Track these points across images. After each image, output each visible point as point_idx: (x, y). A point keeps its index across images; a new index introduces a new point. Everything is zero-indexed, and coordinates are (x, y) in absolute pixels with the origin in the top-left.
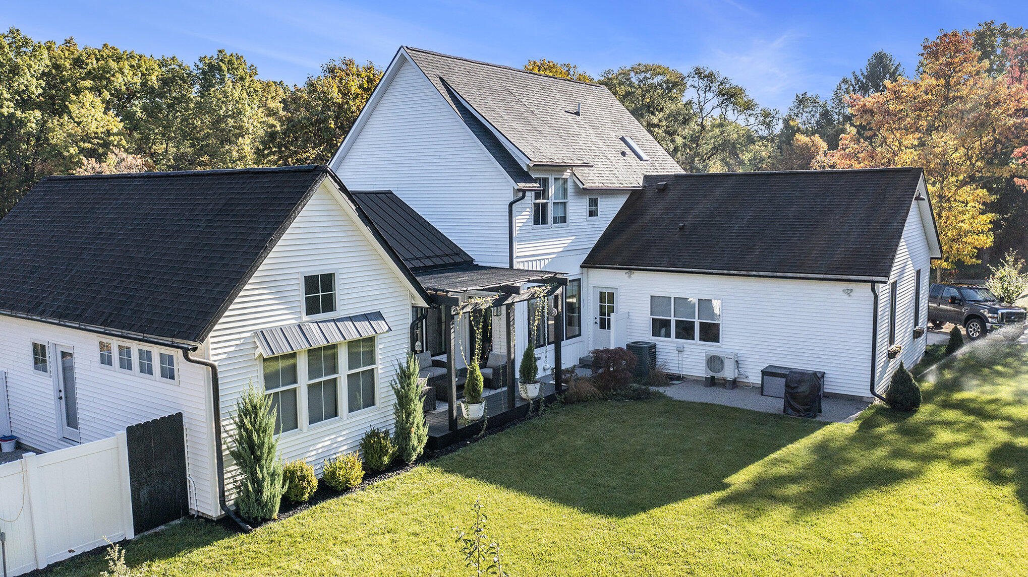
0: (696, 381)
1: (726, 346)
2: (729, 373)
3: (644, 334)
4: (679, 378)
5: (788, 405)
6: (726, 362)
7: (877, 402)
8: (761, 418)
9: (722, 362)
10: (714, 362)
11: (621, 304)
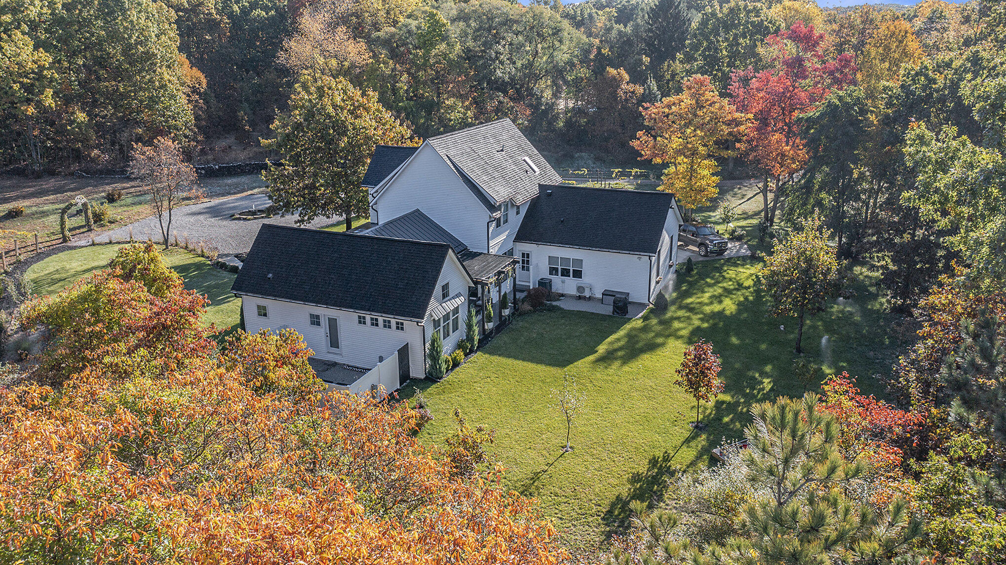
0: (571, 297)
1: (586, 279)
2: (587, 294)
3: (545, 274)
4: (563, 295)
5: (614, 311)
6: (586, 289)
7: (651, 306)
8: (603, 317)
9: (584, 289)
10: (580, 289)
11: (533, 260)
